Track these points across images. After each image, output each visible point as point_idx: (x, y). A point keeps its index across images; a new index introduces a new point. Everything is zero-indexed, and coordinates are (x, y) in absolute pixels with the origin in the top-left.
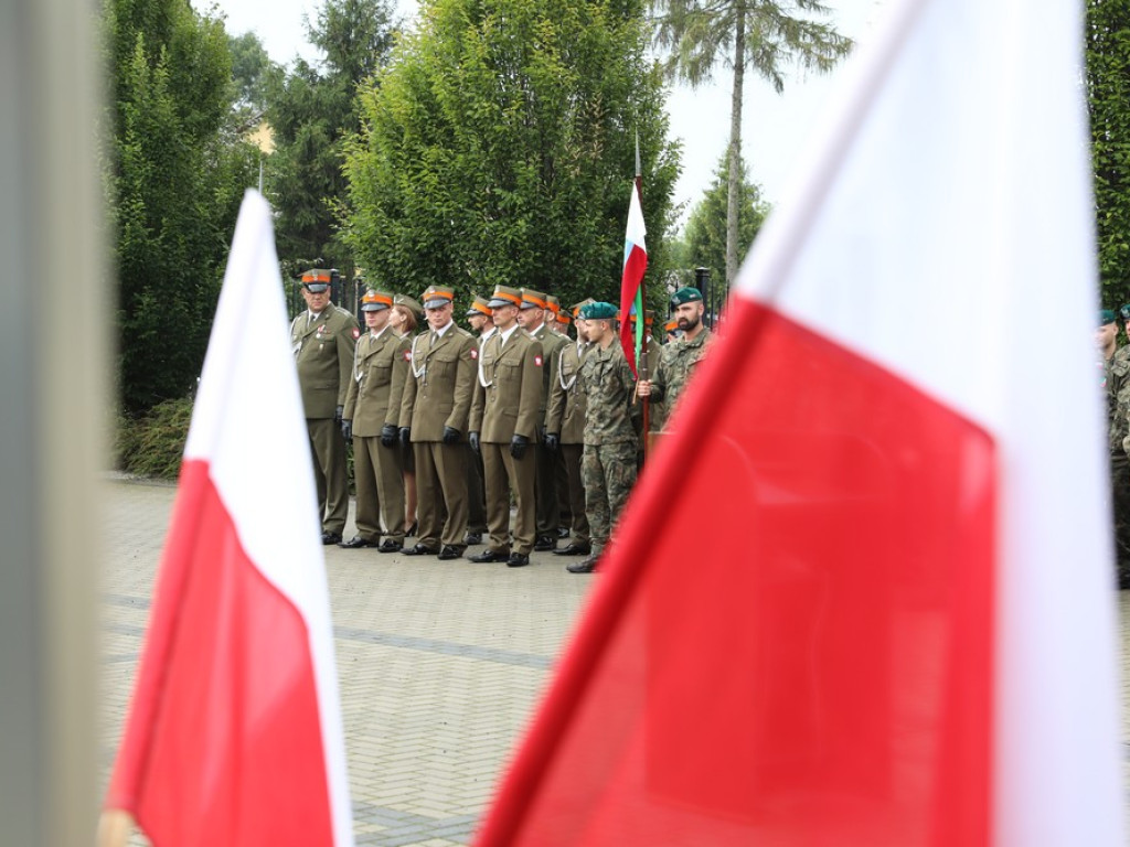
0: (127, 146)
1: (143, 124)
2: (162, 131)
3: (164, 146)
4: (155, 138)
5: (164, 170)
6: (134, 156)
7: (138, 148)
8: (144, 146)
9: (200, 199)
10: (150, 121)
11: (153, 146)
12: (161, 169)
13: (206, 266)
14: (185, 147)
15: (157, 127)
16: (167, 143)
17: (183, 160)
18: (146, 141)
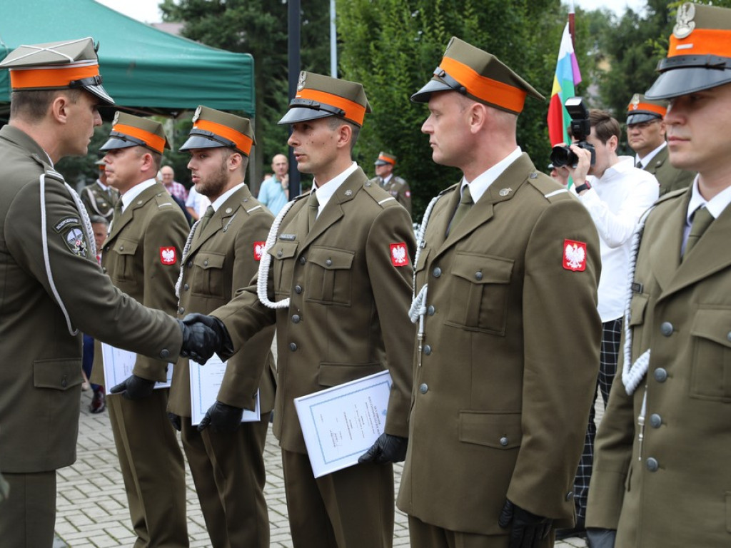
0: (466, 21)
2: (497, 6)
3: (498, 18)
4: (490, 11)
5: (499, 42)
6: (472, 29)
7: (475, 22)
8: (481, 21)
9: (532, 67)
11: (489, 20)
12: (496, 41)
13: (535, 128)
14: (517, 19)
16: (501, 17)
17: (517, 32)
18: (483, 14)
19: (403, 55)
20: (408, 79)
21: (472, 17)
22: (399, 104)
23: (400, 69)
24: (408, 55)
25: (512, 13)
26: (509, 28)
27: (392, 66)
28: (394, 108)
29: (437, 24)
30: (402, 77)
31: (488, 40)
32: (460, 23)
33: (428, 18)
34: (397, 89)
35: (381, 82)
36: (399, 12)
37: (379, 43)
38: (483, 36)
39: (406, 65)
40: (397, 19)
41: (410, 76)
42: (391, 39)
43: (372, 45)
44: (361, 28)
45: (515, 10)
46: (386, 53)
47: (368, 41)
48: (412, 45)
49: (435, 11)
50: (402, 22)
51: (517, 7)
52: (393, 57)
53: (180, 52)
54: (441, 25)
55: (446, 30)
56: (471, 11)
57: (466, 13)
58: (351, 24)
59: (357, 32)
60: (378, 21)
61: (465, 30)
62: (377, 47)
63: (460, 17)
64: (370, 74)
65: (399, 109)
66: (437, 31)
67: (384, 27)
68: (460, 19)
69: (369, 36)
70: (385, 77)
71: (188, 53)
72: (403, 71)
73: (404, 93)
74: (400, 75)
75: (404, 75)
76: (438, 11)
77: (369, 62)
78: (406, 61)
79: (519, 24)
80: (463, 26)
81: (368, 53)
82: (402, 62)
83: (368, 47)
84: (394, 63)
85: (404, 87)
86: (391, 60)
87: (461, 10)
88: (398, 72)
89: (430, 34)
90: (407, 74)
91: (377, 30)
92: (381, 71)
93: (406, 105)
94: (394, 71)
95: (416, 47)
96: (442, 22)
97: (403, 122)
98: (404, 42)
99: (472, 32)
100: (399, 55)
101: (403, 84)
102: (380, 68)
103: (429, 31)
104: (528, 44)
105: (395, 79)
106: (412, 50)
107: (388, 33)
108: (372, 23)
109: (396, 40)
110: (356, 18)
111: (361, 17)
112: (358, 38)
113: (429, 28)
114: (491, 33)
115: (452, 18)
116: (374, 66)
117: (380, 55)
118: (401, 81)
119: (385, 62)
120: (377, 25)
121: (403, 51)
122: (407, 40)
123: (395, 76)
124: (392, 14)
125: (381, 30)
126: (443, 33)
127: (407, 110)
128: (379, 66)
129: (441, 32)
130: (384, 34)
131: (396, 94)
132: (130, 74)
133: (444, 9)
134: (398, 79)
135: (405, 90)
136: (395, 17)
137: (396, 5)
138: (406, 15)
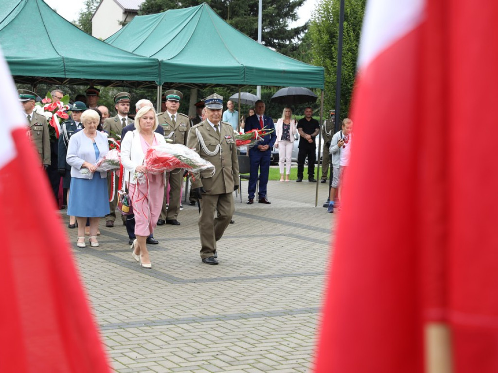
19: (350, 54)
20: (352, 65)
22: (347, 77)
24: (353, 53)
27: (345, 59)
28: (344, 79)
34: (346, 70)
41: (352, 64)
43: (333, 48)
44: (326, 37)
50: (350, 36)
53: (297, 66)
59: (324, 39)
64: (331, 62)
65: (346, 79)
71: (299, 66)
73: (349, 72)
75: (349, 63)
85: (349, 69)
90: (352, 62)
91: (334, 39)
93: (350, 78)
97: (349, 86)
98: (350, 46)
100: (348, 53)
101: (349, 68)
106: (354, 51)
108: (332, 35)
112: (325, 42)
116: (333, 58)
118: (349, 66)
120: (334, 37)
121: (349, 51)
127: (350, 80)
131: (346, 73)
135: (350, 70)
137: (347, 28)
138: (352, 34)
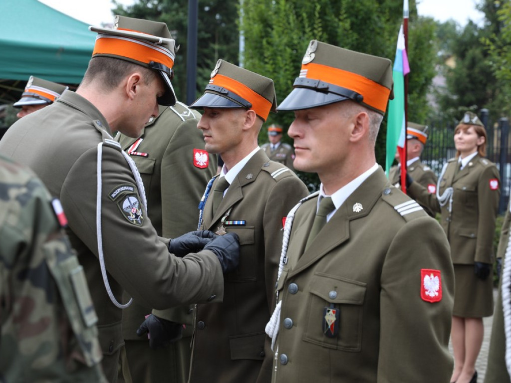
0: (341, 24)
1: (352, 7)
2: (365, 13)
4: (360, 17)
7: (347, 25)
8: (352, 25)
10: (358, 5)
11: (358, 23)
14: (380, 24)
15: (361, 10)
16: (368, 22)
17: (379, 34)
18: (354, 19)
19: (289, 50)
20: (292, 69)
21: (345, 20)
22: (284, 88)
23: (286, 60)
24: (293, 50)
25: (376, 19)
26: (373, 30)
27: (279, 58)
28: (280, 91)
29: (316, 26)
30: (287, 67)
31: (357, 39)
32: (336, 25)
33: (310, 21)
34: (283, 76)
35: (271, 70)
36: (287, 16)
37: (270, 40)
38: (353, 37)
39: (291, 58)
40: (285, 21)
42: (280, 37)
43: (264, 42)
44: (257, 27)
45: (378, 17)
46: (275, 48)
47: (262, 37)
48: (296, 42)
49: (315, 15)
50: (289, 24)
51: (380, 15)
52: (281, 51)
54: (319, 27)
55: (323, 31)
56: (345, 16)
57: (341, 17)
58: (250, 25)
59: (254, 30)
60: (270, 23)
61: (340, 31)
62: (269, 43)
63: (336, 20)
64: (262, 64)
65: (284, 92)
66: (316, 32)
67: (275, 27)
68: (335, 22)
69: (263, 34)
70: (274, 66)
72: (288, 62)
73: (288, 79)
74: (286, 65)
76: (317, 15)
77: (262, 54)
78: (291, 54)
79: (381, 28)
80: (338, 27)
81: (261, 47)
82: (287, 56)
83: (261, 42)
84: (281, 56)
85: (289, 75)
86: (279, 53)
87: (337, 14)
88: (284, 62)
89: (310, 34)
90: (292, 64)
91: (269, 30)
92: (271, 62)
94: (280, 62)
95: (299, 43)
96: (320, 25)
98: (290, 40)
99: (345, 33)
100: (285, 50)
101: (288, 72)
102: (270, 60)
103: (310, 31)
104: (388, 43)
105: (281, 68)
106: (296, 45)
107: (277, 32)
108: (266, 24)
109: (283, 37)
110: (254, 19)
111: (257, 18)
112: (255, 35)
113: (310, 29)
114: (359, 34)
115: (329, 21)
116: (265, 58)
117: (271, 49)
118: (286, 70)
119: (275, 54)
120: (270, 26)
121: (289, 46)
122: (292, 39)
123: (281, 65)
124: (281, 17)
125: (272, 29)
126: (320, 34)
128: (270, 58)
129: (319, 32)
130: (274, 33)
131: (282, 80)
132: (59, 57)
133: (323, 13)
134: (284, 69)
135: (290, 77)
136: (284, 19)
137: (285, 11)
138: (292, 18)
